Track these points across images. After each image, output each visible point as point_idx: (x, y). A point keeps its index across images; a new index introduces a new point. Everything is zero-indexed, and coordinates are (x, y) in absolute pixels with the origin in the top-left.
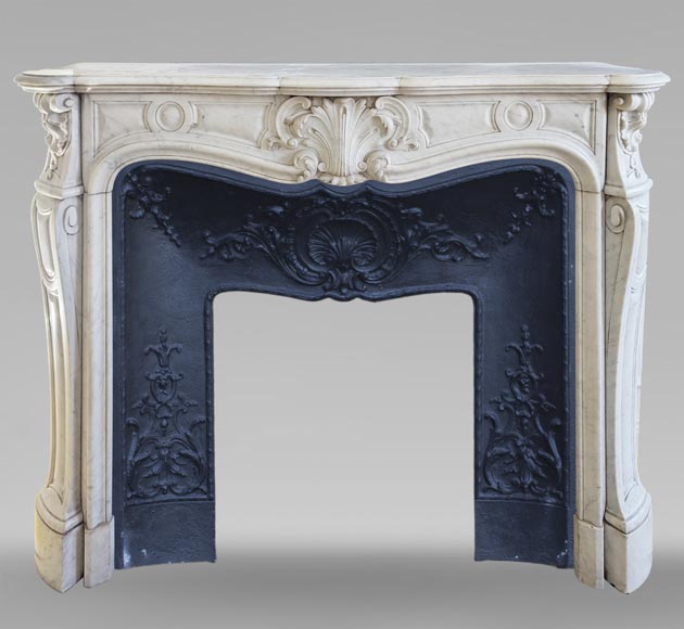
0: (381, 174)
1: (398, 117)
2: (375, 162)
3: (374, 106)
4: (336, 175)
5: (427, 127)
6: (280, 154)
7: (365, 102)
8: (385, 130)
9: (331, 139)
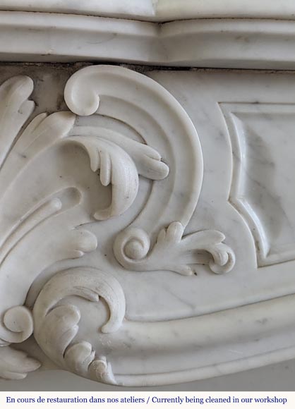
1: (154, 152)
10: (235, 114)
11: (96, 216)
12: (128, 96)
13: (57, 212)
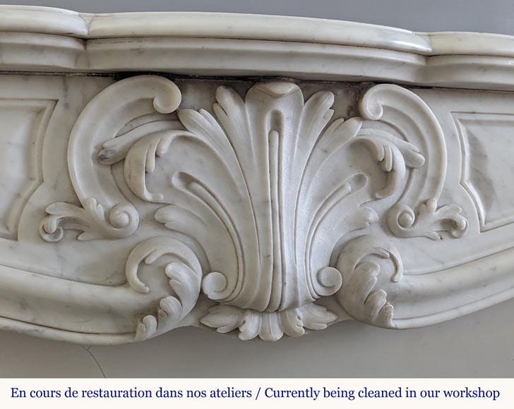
0: (382, 301)
2: (365, 268)
3: (355, 112)
4: (254, 311)
5: (481, 180)
6: (78, 254)
7: (329, 100)
8: (383, 177)
9: (240, 201)
10: (460, 120)
11: (377, 196)
12: (398, 106)
13: (349, 194)
